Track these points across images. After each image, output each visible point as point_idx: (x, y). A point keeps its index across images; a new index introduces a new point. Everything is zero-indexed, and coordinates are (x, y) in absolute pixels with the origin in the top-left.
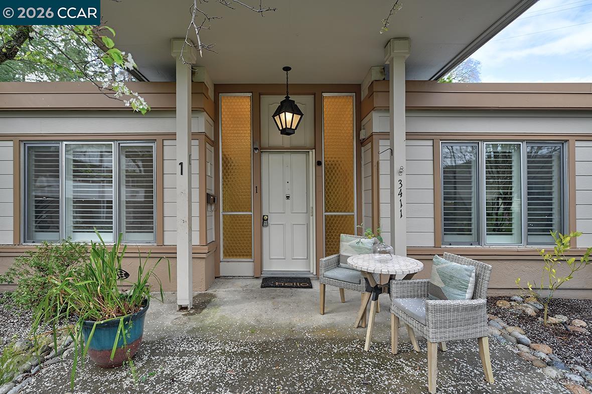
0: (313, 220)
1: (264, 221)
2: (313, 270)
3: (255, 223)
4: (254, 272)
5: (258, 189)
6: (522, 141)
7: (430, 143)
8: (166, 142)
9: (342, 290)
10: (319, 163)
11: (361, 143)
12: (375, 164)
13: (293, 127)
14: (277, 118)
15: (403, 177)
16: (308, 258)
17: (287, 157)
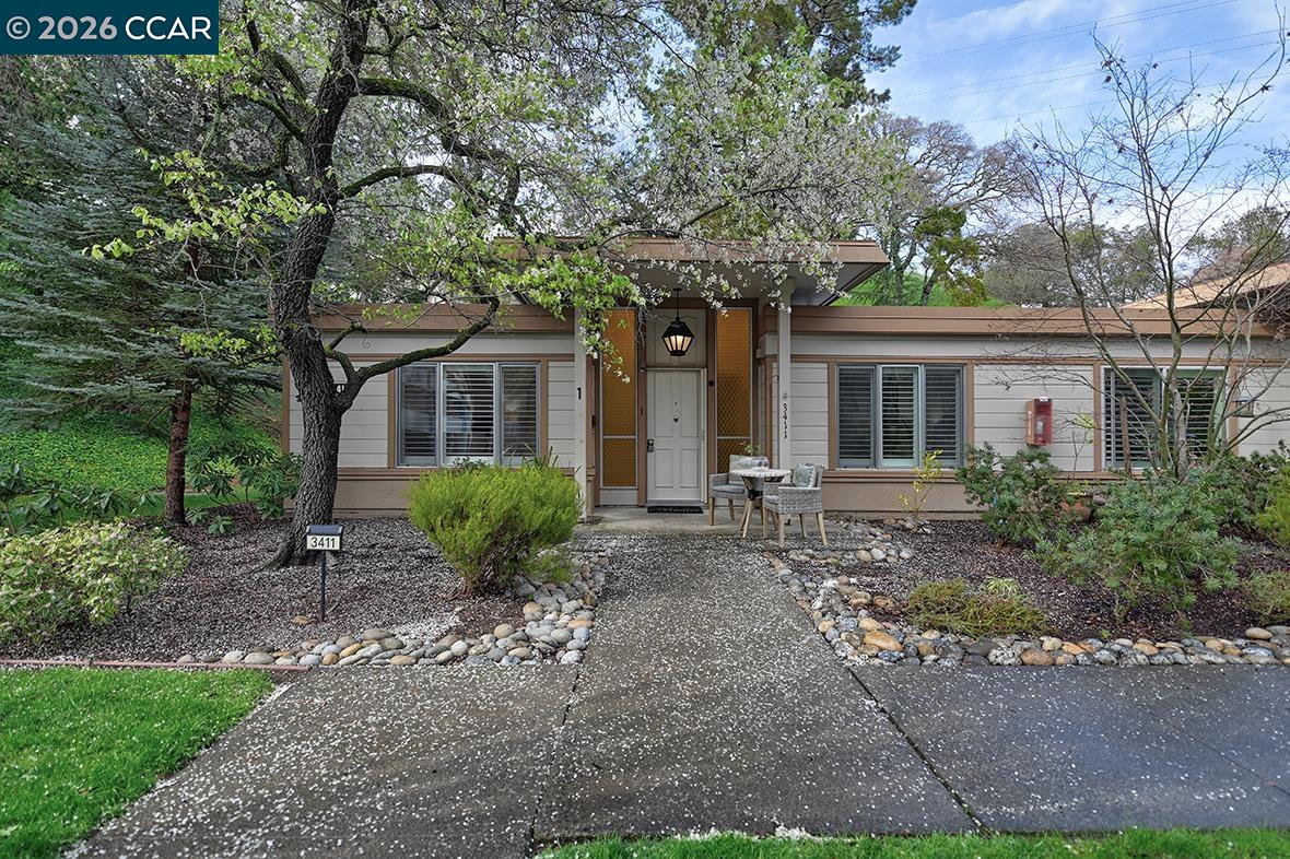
0: (704, 445)
1: (649, 446)
2: (704, 498)
3: (639, 449)
4: (639, 500)
5: (643, 411)
6: (920, 364)
7: (826, 365)
8: (550, 364)
9: (731, 501)
10: (711, 383)
11: (758, 362)
12: (768, 385)
13: (684, 349)
14: (667, 339)
15: (788, 402)
16: (698, 486)
17: (675, 376)
